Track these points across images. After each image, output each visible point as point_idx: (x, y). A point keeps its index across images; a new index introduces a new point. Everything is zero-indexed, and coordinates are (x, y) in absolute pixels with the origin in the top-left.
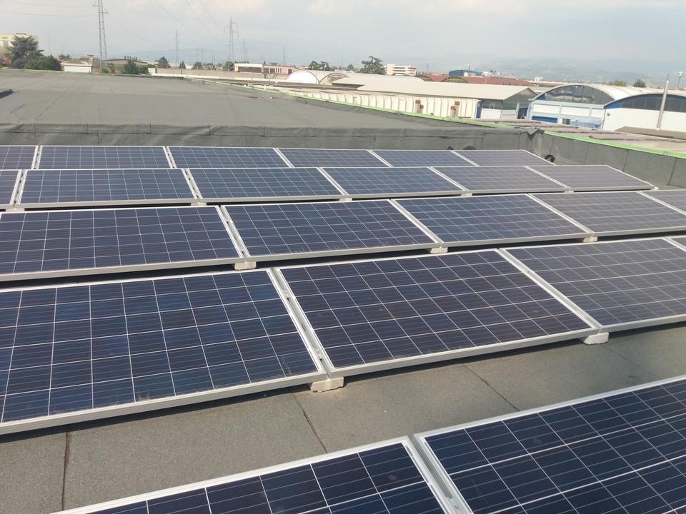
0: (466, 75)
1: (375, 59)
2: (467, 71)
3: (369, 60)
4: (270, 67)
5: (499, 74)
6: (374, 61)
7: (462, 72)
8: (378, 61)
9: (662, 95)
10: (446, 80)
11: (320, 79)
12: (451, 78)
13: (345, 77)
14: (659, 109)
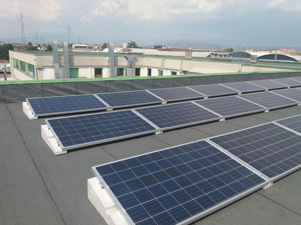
0: (163, 48)
1: (133, 42)
2: (164, 46)
3: (131, 42)
4: (90, 46)
5: (173, 47)
6: (133, 43)
7: (162, 47)
8: (134, 43)
9: (275, 55)
10: (163, 50)
11: (119, 51)
12: (165, 49)
13: (132, 50)
14: (274, 59)
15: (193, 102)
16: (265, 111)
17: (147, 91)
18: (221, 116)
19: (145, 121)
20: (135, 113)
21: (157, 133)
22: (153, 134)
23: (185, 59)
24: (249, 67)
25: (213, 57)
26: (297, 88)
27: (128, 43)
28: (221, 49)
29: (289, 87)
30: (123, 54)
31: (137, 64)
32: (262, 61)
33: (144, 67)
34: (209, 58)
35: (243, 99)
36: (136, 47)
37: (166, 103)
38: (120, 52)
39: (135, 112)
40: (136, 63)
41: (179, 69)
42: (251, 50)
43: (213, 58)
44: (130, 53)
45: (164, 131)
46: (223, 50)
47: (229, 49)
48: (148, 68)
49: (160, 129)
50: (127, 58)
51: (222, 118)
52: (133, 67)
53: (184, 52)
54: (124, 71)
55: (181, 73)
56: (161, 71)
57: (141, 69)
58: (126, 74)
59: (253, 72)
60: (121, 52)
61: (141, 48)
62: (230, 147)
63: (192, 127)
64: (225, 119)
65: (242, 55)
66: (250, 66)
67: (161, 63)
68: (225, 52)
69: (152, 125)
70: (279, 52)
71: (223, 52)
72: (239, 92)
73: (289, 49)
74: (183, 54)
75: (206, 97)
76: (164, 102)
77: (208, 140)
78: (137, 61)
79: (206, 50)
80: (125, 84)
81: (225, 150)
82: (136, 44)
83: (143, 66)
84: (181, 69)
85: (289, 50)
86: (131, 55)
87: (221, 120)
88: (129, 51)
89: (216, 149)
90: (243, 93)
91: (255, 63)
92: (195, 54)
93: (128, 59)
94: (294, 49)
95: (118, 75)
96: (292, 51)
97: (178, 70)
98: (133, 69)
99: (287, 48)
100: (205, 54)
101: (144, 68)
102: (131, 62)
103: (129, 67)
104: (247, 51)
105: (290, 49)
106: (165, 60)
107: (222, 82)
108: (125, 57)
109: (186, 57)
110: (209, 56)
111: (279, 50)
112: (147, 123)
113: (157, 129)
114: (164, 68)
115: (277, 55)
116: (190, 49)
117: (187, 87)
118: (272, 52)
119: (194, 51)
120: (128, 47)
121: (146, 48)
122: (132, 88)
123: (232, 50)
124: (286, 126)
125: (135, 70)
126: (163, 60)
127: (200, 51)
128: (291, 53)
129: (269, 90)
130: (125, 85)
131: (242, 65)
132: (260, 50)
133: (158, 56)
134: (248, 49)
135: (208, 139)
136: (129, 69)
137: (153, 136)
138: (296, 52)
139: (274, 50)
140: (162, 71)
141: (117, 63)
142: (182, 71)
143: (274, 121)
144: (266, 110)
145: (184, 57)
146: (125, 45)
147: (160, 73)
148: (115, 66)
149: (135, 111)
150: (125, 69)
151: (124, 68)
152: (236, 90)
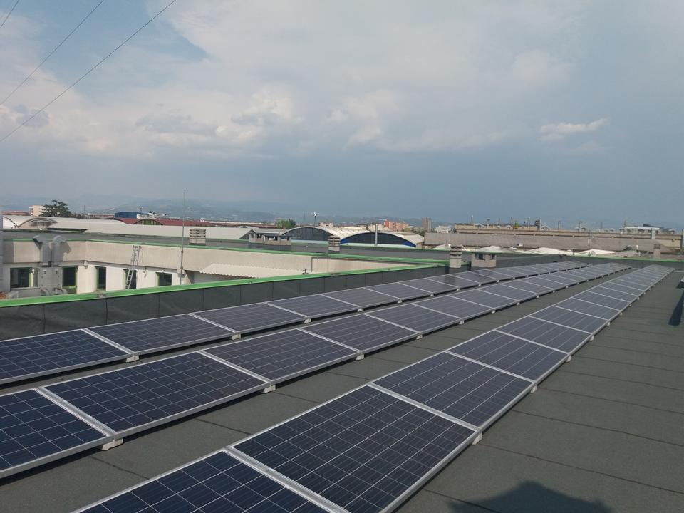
0: (138, 217)
1: (59, 203)
2: (139, 213)
3: (53, 204)
5: (164, 215)
6: (58, 205)
7: (135, 214)
8: (62, 205)
9: (374, 233)
10: (139, 222)
11: (18, 224)
12: (143, 220)
13: (55, 222)
14: (374, 243)
15: (202, 352)
16: (356, 357)
17: (86, 330)
18: (266, 381)
19: (75, 418)
20: (46, 396)
21: (106, 447)
22: (98, 449)
23: (191, 244)
24: (326, 260)
25: (252, 240)
26: (412, 303)
27: (46, 206)
28: (270, 222)
29: (400, 302)
30: (30, 231)
31: (69, 258)
32: (351, 248)
33: (86, 263)
34: (243, 243)
35: (312, 334)
36: (66, 214)
37: (137, 358)
38: (21, 228)
39: (47, 394)
40: (65, 254)
41: (178, 267)
42: (331, 225)
43: (253, 243)
44: (50, 231)
45: (127, 439)
46: (276, 223)
47: (287, 222)
48: (96, 267)
49: (117, 433)
50: (39, 244)
51: (268, 385)
52: (55, 264)
53: (187, 229)
54: (32, 277)
55: (181, 276)
56: (131, 272)
57: (79, 268)
58: (36, 284)
59: (332, 274)
60: (27, 227)
61: (80, 217)
62: (282, 460)
63: (199, 418)
64: (274, 386)
65: (314, 235)
66: (328, 258)
67: (132, 252)
68: (278, 228)
69: (94, 426)
70: (381, 229)
71: (276, 228)
72: (307, 319)
73: (398, 222)
74: (185, 231)
75: (235, 334)
76: (131, 356)
77: (231, 451)
78: (68, 250)
79: (240, 223)
80: (23, 316)
81: (270, 469)
82: (67, 209)
83: (84, 261)
84: (182, 268)
85: (398, 224)
86: (53, 235)
87: (266, 391)
88: (48, 224)
89: (251, 469)
90: (313, 320)
91: (338, 252)
92: (212, 233)
93: (43, 246)
94: (407, 222)
95: (13, 286)
96: (405, 226)
97: (175, 270)
98: (56, 269)
99: (395, 220)
100: (237, 233)
101: (86, 267)
102: (52, 253)
103: (47, 264)
104: (323, 227)
105: (401, 222)
106: (140, 247)
107: (271, 298)
108: (35, 240)
109: (193, 241)
110: (246, 237)
111: (381, 223)
112: (81, 421)
113: (108, 435)
114: (139, 265)
115: (378, 233)
116: (203, 220)
117: (191, 314)
118: (369, 227)
119: (213, 225)
120: (46, 214)
121: (94, 217)
122: (46, 324)
123: (293, 224)
124: (395, 390)
125: (61, 272)
126: (136, 247)
127: (225, 226)
128: (403, 231)
129: (364, 309)
130: (22, 319)
131: (313, 258)
132: (348, 225)
133: (123, 236)
134: (324, 223)
135: (232, 447)
136: (45, 270)
137: (97, 455)
138: (410, 227)
139: (373, 224)
140: (135, 272)
141: (12, 255)
142: (183, 272)
143: (371, 383)
144: (359, 354)
145: (188, 239)
146: (37, 211)
147: (130, 277)
148: (4, 263)
149: (48, 391)
150: (33, 270)
151: (31, 268)
152: (299, 314)
